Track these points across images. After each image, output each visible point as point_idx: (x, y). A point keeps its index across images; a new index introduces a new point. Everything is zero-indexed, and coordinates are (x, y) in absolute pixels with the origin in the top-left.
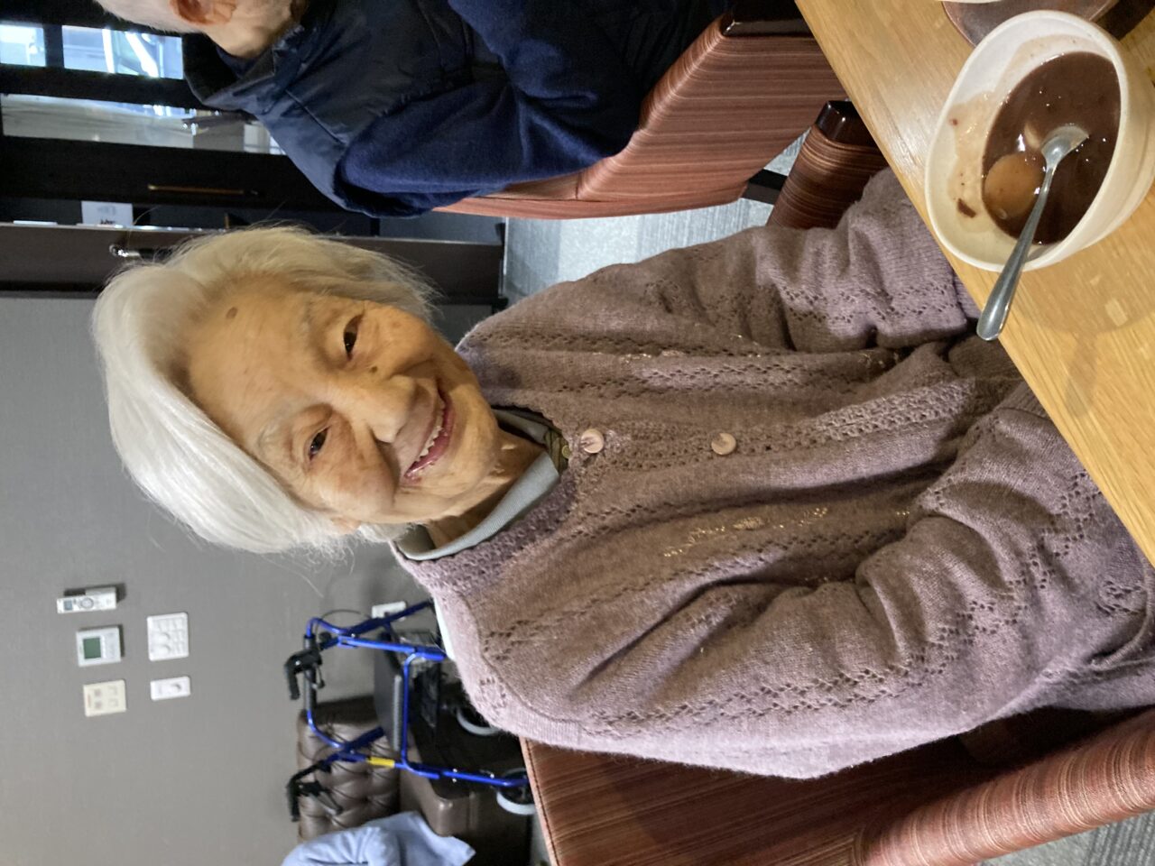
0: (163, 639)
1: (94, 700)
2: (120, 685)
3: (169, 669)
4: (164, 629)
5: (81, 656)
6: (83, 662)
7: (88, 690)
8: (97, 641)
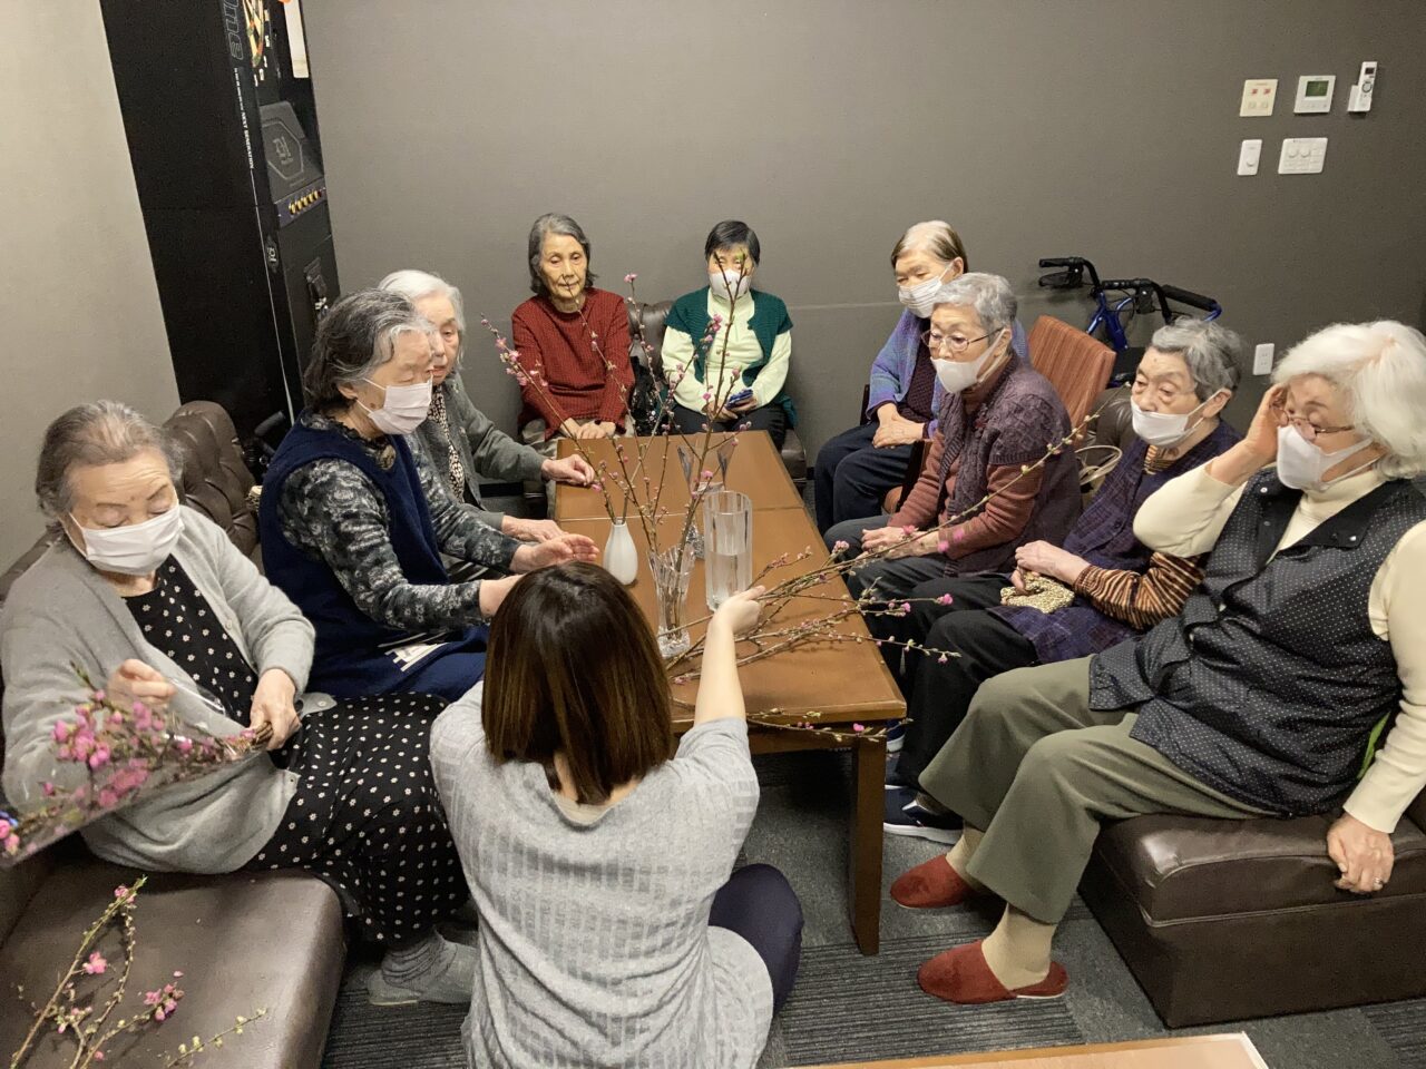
0: (1304, 151)
1: (1261, 90)
2: (1268, 112)
3: (1270, 156)
4: (1313, 153)
5: (1313, 78)
6: (1303, 81)
7: (1272, 84)
8: (1324, 93)
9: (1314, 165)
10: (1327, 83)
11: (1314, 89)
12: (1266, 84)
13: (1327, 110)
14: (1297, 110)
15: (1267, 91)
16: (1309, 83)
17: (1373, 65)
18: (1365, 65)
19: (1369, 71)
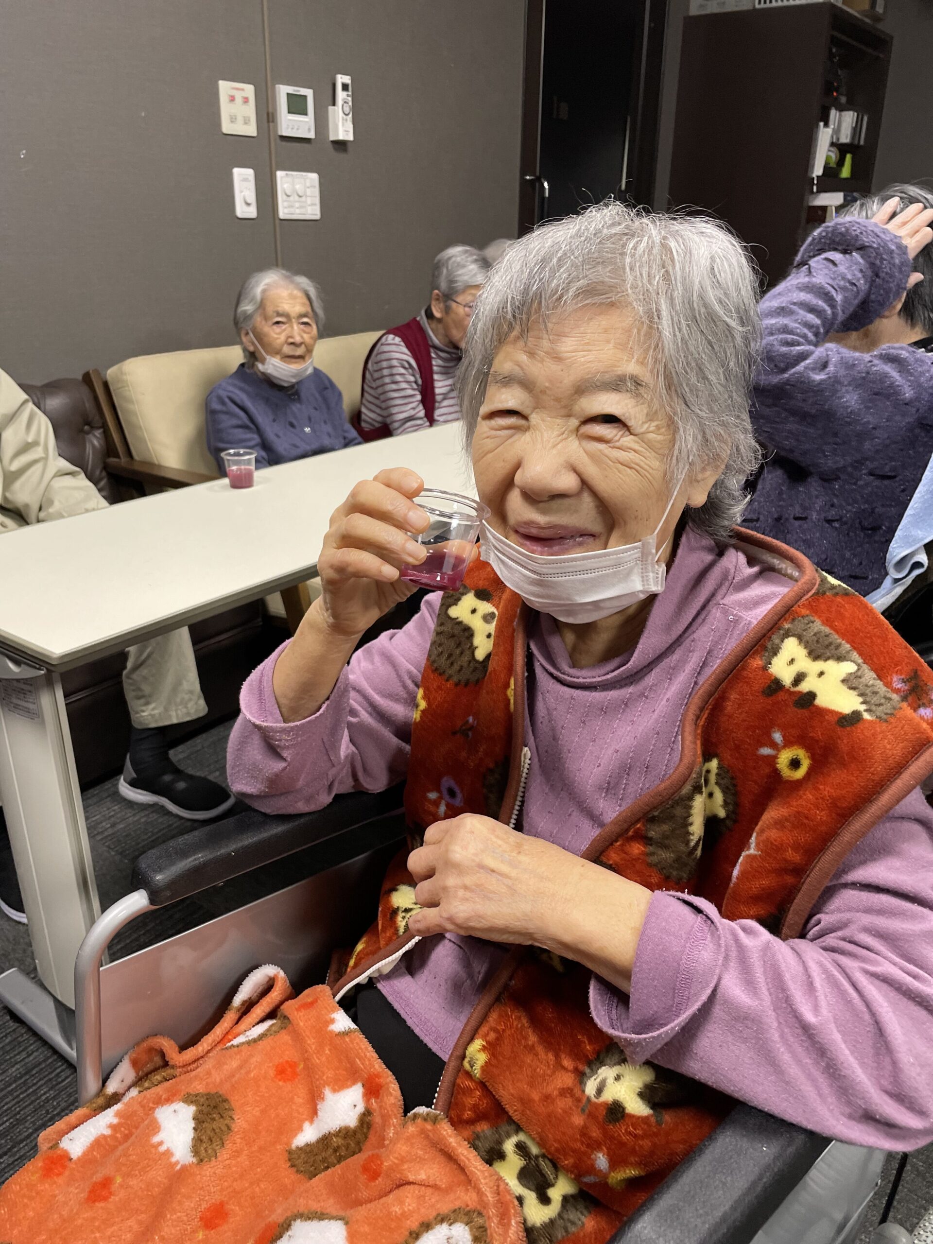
0: (298, 189)
2: (253, 131)
3: (266, 192)
4: (308, 192)
6: (282, 91)
7: (250, 91)
8: (305, 112)
9: (311, 209)
10: (305, 97)
11: (297, 105)
12: (243, 90)
13: (312, 135)
14: (280, 133)
15: (246, 100)
16: (288, 95)
17: (347, 79)
18: (342, 79)
19: (345, 87)
